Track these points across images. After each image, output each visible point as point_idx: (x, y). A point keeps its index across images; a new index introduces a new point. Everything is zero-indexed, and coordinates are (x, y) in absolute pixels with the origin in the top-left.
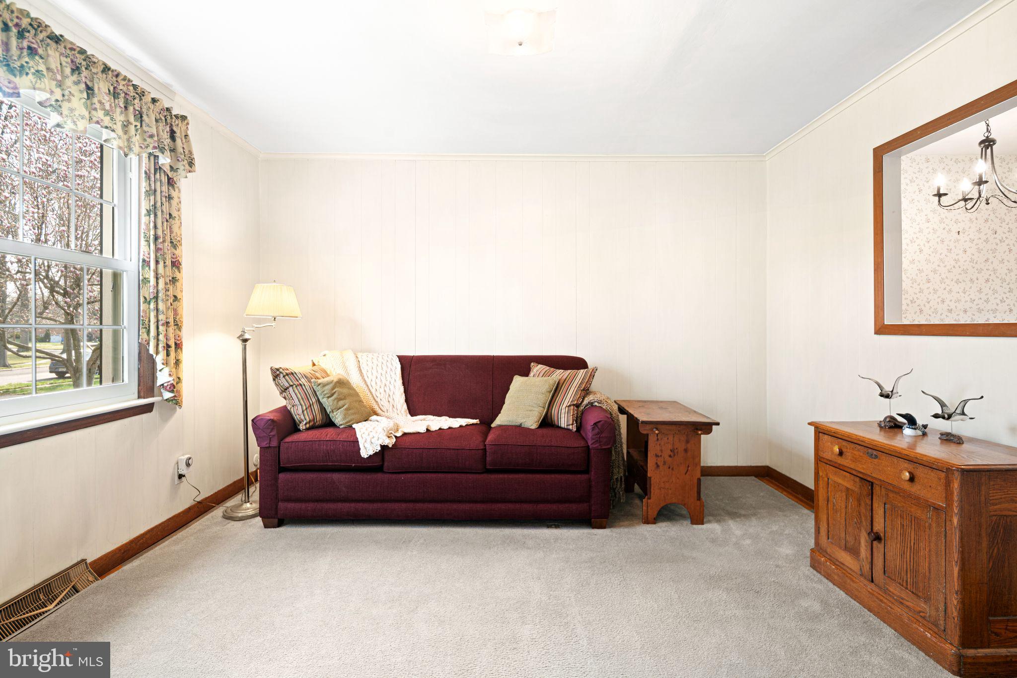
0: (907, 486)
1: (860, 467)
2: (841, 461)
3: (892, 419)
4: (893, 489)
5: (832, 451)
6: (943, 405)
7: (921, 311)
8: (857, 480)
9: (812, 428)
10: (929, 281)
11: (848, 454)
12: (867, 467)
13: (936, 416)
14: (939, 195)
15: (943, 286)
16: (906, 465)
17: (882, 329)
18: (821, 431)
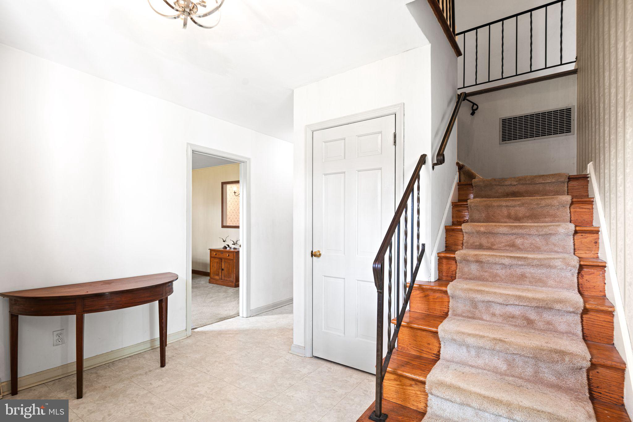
0: (228, 257)
1: (220, 256)
2: (216, 256)
3: (225, 246)
4: (225, 259)
5: (214, 254)
6: (234, 242)
7: (231, 221)
8: (219, 259)
9: (209, 250)
10: (233, 213)
11: (217, 254)
12: (221, 256)
13: (233, 244)
14: (235, 193)
15: (236, 214)
16: (227, 253)
17: (223, 227)
18: (211, 250)
